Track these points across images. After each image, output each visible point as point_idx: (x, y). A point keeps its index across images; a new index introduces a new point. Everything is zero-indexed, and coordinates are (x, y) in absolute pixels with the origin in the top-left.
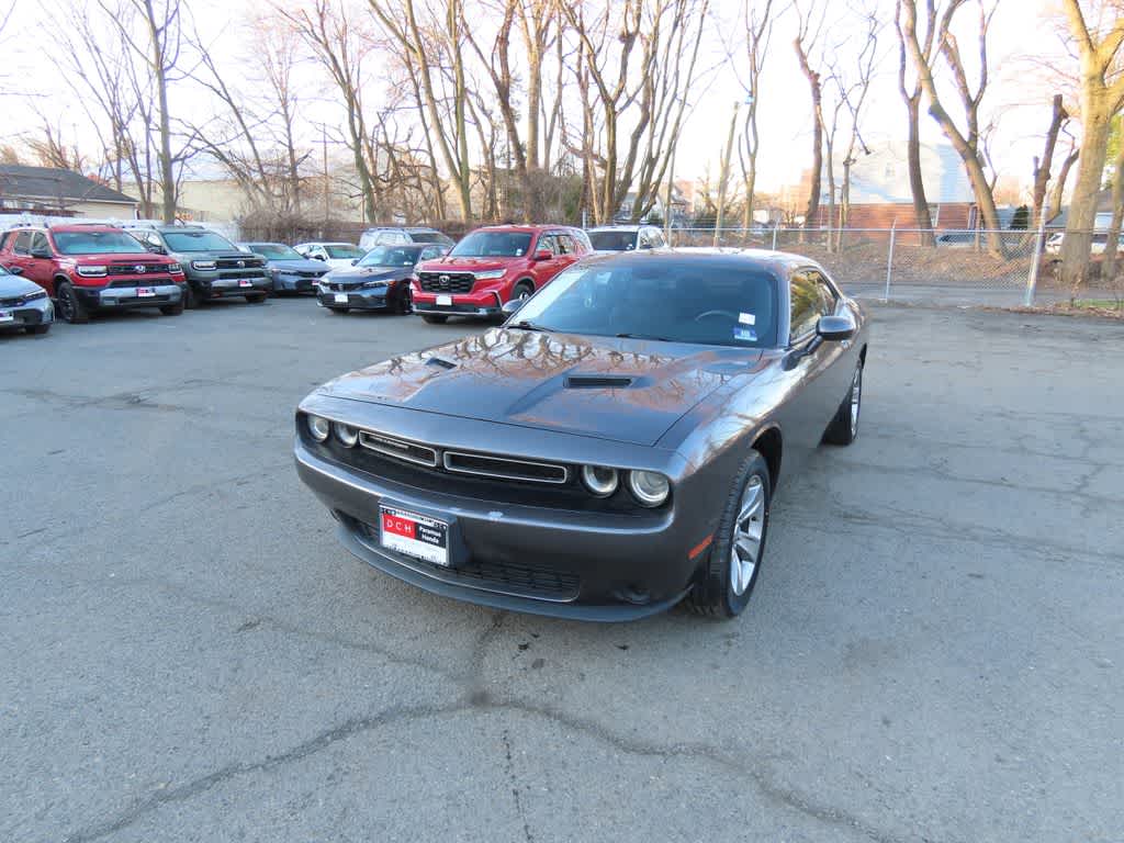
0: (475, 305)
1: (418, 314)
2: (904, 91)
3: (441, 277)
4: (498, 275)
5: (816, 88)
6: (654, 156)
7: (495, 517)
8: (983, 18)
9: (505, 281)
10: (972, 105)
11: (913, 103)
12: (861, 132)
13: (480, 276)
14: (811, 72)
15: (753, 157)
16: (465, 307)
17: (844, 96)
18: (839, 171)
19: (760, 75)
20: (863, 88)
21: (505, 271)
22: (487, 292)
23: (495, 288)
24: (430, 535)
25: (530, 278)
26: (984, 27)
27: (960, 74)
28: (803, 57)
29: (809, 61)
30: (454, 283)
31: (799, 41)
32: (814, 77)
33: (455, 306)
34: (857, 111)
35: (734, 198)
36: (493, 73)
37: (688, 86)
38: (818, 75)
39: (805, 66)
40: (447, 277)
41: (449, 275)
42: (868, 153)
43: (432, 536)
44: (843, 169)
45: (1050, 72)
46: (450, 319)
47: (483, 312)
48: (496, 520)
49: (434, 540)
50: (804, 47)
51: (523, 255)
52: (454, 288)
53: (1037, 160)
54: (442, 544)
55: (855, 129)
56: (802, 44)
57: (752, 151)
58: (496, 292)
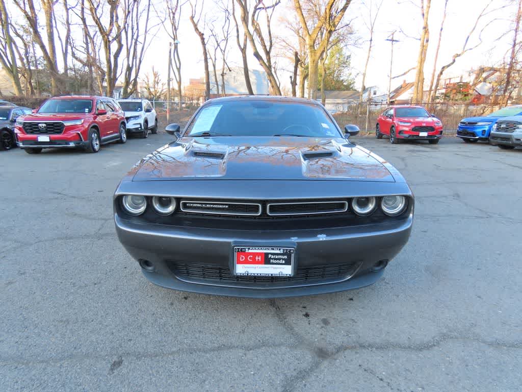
0: (67, 141)
1: (22, 148)
2: (240, 46)
3: (39, 125)
4: (78, 123)
5: (203, 39)
6: (131, 66)
7: (322, 238)
8: (268, 17)
9: (83, 126)
10: (268, 53)
11: (243, 51)
12: (227, 61)
13: (67, 124)
14: (200, 33)
15: (179, 70)
16: (58, 142)
17: (218, 45)
18: (219, 78)
19: (177, 31)
20: (225, 41)
21: (83, 120)
22: (73, 133)
23: (79, 130)
24: (277, 259)
25: (96, 124)
26: (269, 21)
27: (262, 40)
28: (195, 26)
29: (199, 27)
30: (49, 128)
31: (192, 18)
32: (201, 35)
33: (51, 142)
34: (224, 52)
35: (162, 91)
36: (25, 12)
37: (146, 32)
38: (203, 34)
39: (197, 29)
40: (44, 125)
41: (45, 123)
42: (230, 71)
43: (279, 259)
44: (221, 77)
45: (284, 44)
46: (43, 150)
47: (72, 145)
48: (324, 239)
49: (281, 262)
50: (195, 20)
51: (90, 112)
52: (50, 131)
53: (291, 77)
54: (288, 262)
55: (224, 60)
56: (194, 19)
57: (178, 67)
58: (79, 132)
